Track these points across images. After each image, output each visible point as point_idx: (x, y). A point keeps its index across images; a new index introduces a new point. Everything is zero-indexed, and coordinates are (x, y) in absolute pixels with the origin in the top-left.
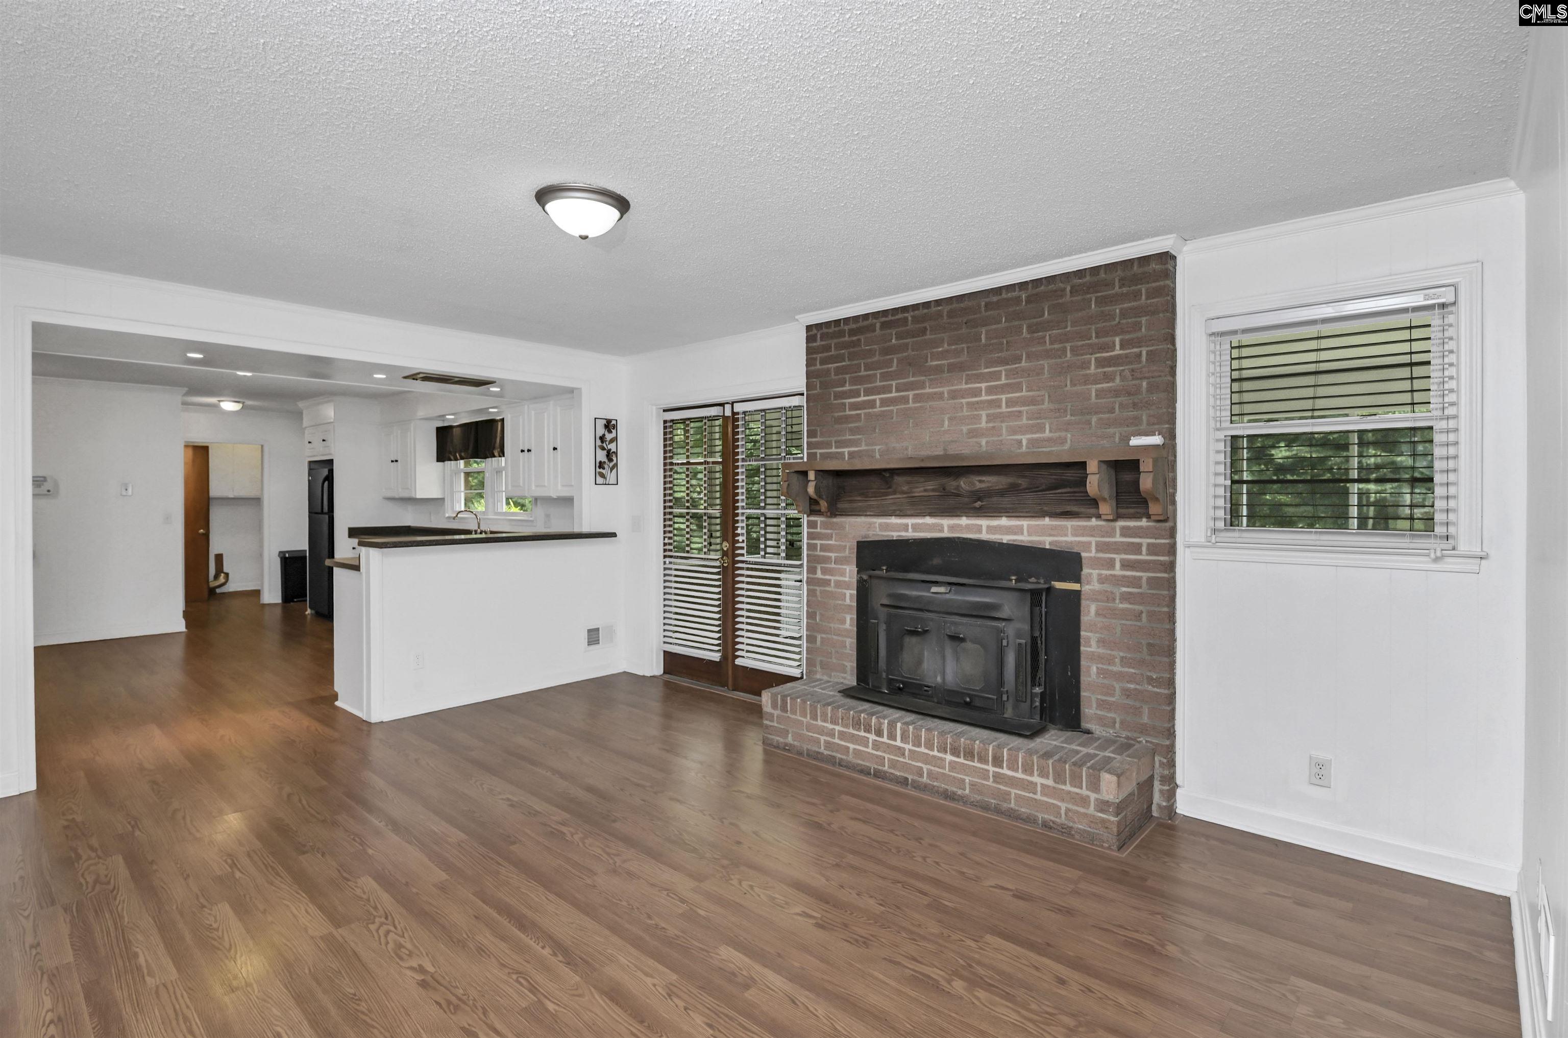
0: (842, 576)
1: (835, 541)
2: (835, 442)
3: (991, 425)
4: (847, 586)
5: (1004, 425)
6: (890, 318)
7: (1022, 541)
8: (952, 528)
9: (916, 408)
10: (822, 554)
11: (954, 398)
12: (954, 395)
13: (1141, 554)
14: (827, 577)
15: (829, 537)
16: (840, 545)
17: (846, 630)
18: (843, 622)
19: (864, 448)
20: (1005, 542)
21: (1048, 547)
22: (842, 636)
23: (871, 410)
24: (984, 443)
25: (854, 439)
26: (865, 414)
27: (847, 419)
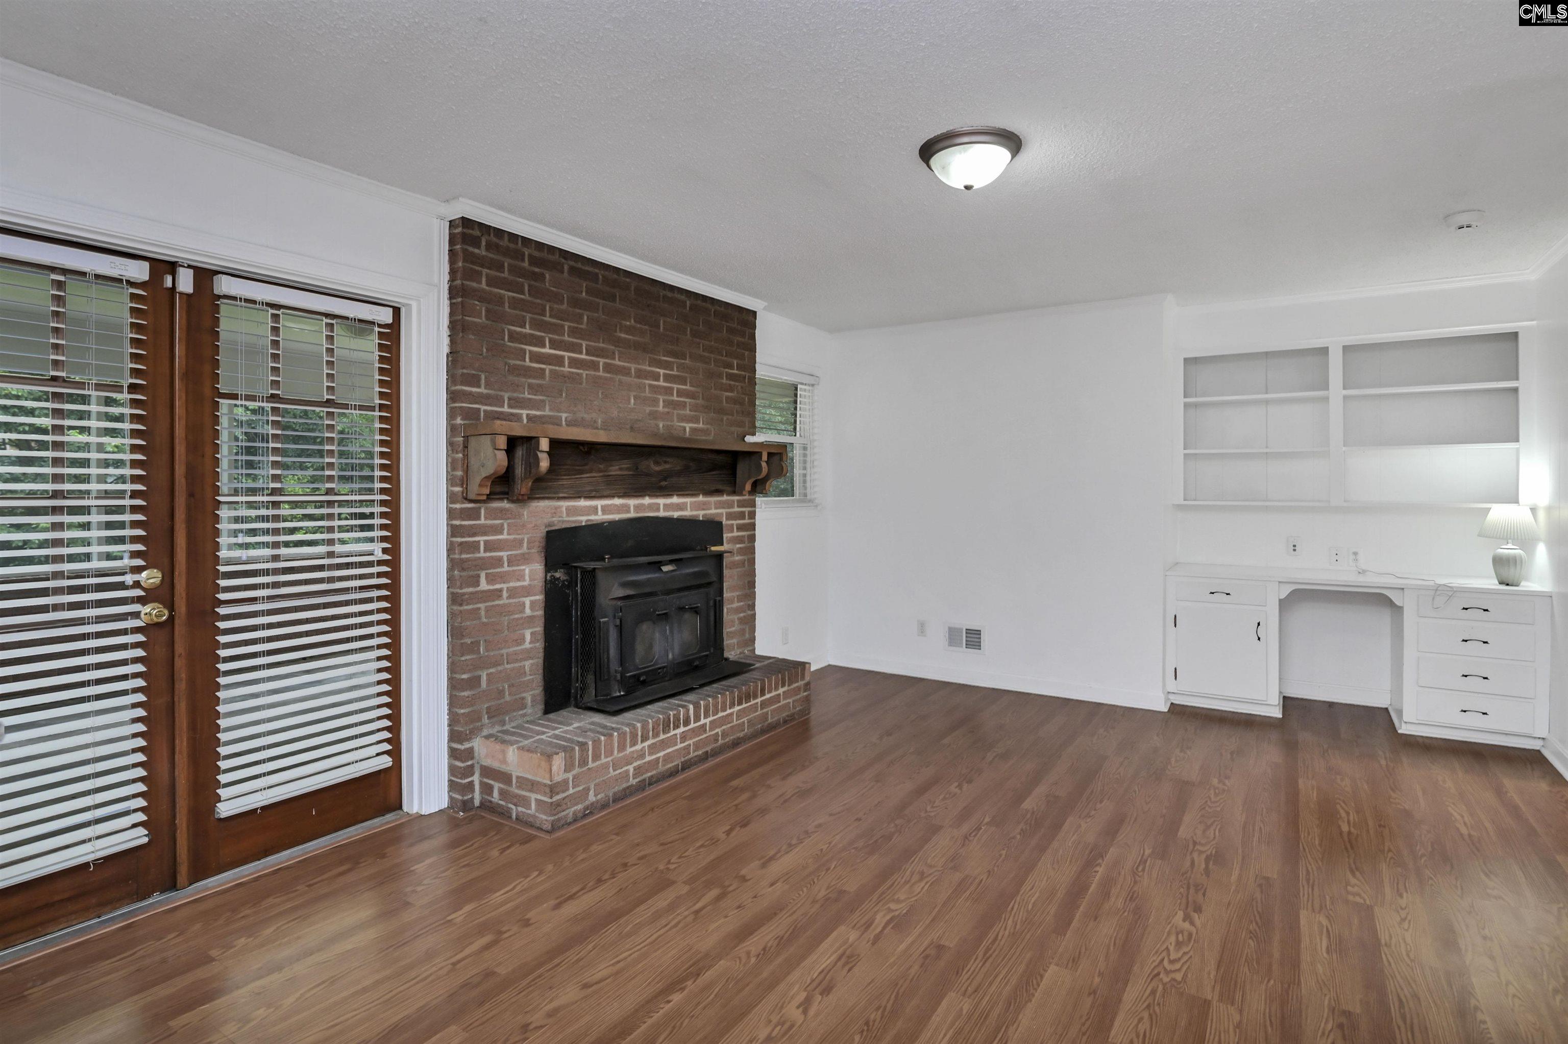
0: (519, 580)
1: (509, 534)
2: (510, 399)
3: (666, 410)
4: (527, 591)
5: (675, 412)
6: (579, 265)
7: (685, 516)
8: (638, 508)
9: (606, 378)
10: (488, 554)
11: (638, 377)
12: (640, 374)
13: (745, 519)
14: (498, 586)
15: (498, 530)
16: (515, 540)
17: (528, 651)
18: (521, 640)
19: (547, 412)
20: (675, 517)
21: (701, 519)
22: (517, 661)
23: (557, 368)
24: (661, 426)
25: (535, 400)
26: (551, 371)
27: (527, 372)
